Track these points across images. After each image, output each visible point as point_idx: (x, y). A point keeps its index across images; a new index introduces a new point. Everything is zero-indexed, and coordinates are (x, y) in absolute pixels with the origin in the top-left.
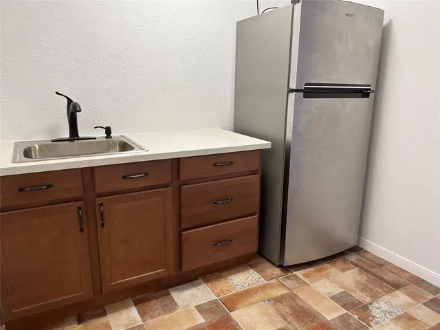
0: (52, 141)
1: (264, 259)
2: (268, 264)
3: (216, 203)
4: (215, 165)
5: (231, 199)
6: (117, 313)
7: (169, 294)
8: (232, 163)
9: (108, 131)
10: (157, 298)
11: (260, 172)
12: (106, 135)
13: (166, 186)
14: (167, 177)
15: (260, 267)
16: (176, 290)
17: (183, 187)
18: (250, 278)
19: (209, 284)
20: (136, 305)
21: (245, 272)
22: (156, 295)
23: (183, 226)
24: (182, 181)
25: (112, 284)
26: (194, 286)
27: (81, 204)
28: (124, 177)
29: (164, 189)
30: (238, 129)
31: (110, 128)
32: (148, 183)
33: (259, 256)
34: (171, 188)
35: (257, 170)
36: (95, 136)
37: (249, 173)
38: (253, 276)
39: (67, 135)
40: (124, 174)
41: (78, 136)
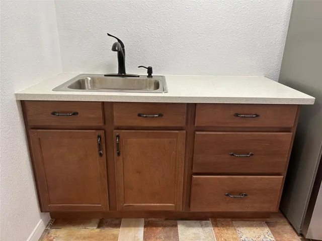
0: (105, 76)
1: (285, 220)
2: (289, 227)
3: (233, 155)
4: (237, 115)
5: (252, 155)
6: (128, 228)
7: (176, 226)
8: (257, 116)
9: (150, 70)
10: (164, 226)
11: (294, 130)
12: (147, 75)
13: (180, 129)
14: (181, 121)
15: (277, 228)
16: (183, 224)
17: (197, 133)
18: (262, 237)
19: (216, 229)
20: (145, 227)
21: (259, 229)
22: (164, 223)
23: (194, 171)
24: (197, 127)
25: (125, 205)
26: (202, 226)
27: (101, 133)
28: (139, 115)
29: (177, 132)
30: (285, 80)
31: (151, 68)
32: (161, 123)
33: (281, 215)
34: (185, 132)
35: (290, 128)
36: (139, 74)
37: (278, 130)
38: (267, 236)
39: (117, 72)
40: (140, 113)
41: (125, 73)
